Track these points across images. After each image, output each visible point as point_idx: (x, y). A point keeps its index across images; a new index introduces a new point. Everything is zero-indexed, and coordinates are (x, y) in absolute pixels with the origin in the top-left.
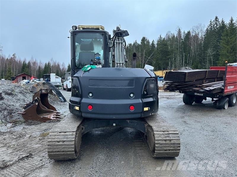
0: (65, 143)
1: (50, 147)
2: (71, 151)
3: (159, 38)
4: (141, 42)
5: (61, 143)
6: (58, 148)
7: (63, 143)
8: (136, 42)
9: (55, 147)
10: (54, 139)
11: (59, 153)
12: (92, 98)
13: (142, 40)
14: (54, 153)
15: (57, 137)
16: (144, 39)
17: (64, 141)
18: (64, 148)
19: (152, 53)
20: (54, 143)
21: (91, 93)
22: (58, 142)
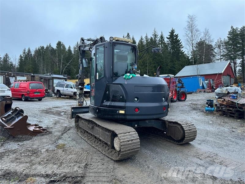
0: (134, 141)
1: (124, 147)
2: (138, 148)
3: (76, 45)
4: (56, 47)
5: (130, 142)
6: (129, 147)
7: (132, 142)
8: (50, 46)
9: (127, 146)
10: (124, 139)
11: (130, 151)
12: (138, 102)
13: (57, 44)
14: (126, 152)
15: (126, 137)
16: (59, 44)
17: (132, 140)
18: (133, 146)
19: (71, 60)
20: (125, 143)
21: (136, 98)
22: (128, 141)
